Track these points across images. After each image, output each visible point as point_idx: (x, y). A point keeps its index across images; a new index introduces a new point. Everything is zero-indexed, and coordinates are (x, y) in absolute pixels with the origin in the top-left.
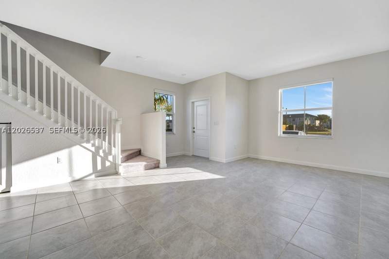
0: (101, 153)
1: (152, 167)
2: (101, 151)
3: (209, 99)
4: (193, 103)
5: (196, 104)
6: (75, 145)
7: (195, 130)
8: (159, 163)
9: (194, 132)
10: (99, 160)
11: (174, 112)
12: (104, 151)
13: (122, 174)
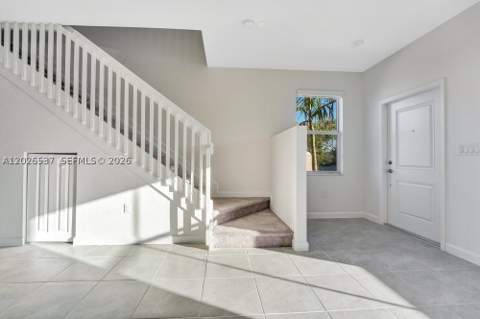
0: (184, 204)
1: (275, 244)
2: (183, 200)
3: (438, 87)
4: (387, 106)
5: (394, 107)
6: (143, 185)
7: (393, 167)
8: (292, 237)
9: (390, 171)
10: (180, 214)
11: (341, 129)
12: (187, 201)
13: (211, 249)
